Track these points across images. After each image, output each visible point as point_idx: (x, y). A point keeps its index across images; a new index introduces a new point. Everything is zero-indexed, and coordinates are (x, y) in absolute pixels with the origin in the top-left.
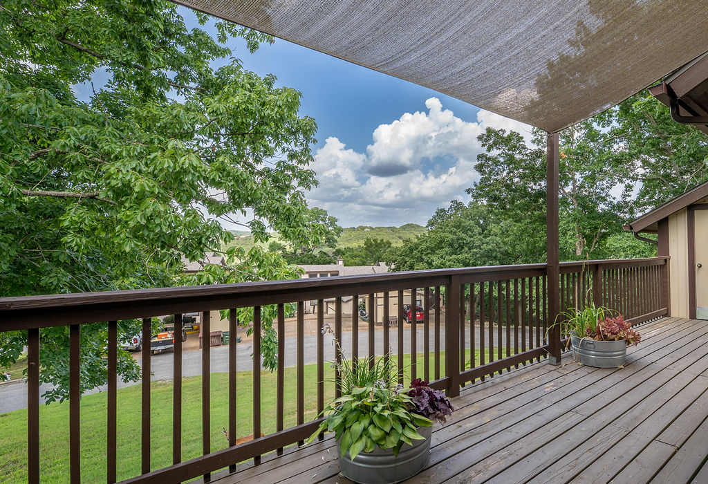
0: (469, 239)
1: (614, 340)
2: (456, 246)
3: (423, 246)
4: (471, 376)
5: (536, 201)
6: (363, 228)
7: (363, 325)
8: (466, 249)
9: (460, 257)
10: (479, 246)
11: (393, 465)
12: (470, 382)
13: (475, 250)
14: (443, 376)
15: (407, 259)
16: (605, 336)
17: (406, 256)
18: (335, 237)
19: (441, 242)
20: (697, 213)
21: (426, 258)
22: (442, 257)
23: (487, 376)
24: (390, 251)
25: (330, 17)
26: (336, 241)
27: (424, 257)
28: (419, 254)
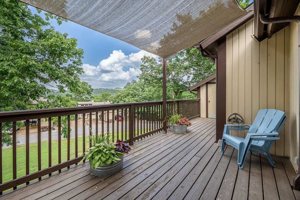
0: (138, 93)
1: (183, 125)
2: (134, 95)
3: (122, 95)
4: (137, 138)
5: (160, 81)
6: (101, 89)
7: (100, 122)
8: (137, 96)
9: (135, 99)
10: (141, 95)
11: (110, 169)
12: (137, 140)
13: (140, 96)
14: (128, 138)
15: (116, 99)
16: (181, 124)
17: (116, 98)
18: (91, 92)
19: (128, 94)
20: (209, 85)
21: (123, 99)
22: (129, 99)
23: (143, 138)
24: (111, 97)
25: (87, 13)
26: (91, 93)
27: (122, 99)
28: (121, 98)
